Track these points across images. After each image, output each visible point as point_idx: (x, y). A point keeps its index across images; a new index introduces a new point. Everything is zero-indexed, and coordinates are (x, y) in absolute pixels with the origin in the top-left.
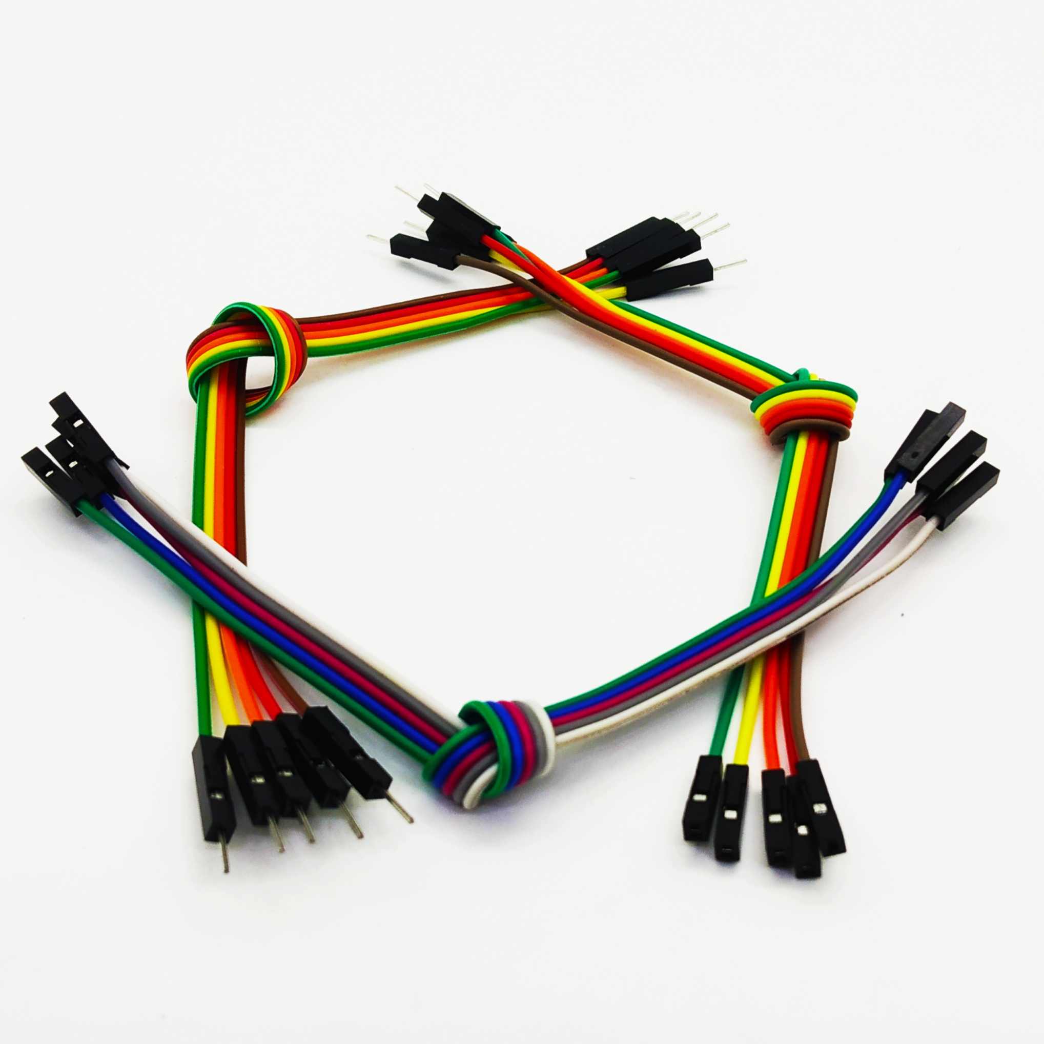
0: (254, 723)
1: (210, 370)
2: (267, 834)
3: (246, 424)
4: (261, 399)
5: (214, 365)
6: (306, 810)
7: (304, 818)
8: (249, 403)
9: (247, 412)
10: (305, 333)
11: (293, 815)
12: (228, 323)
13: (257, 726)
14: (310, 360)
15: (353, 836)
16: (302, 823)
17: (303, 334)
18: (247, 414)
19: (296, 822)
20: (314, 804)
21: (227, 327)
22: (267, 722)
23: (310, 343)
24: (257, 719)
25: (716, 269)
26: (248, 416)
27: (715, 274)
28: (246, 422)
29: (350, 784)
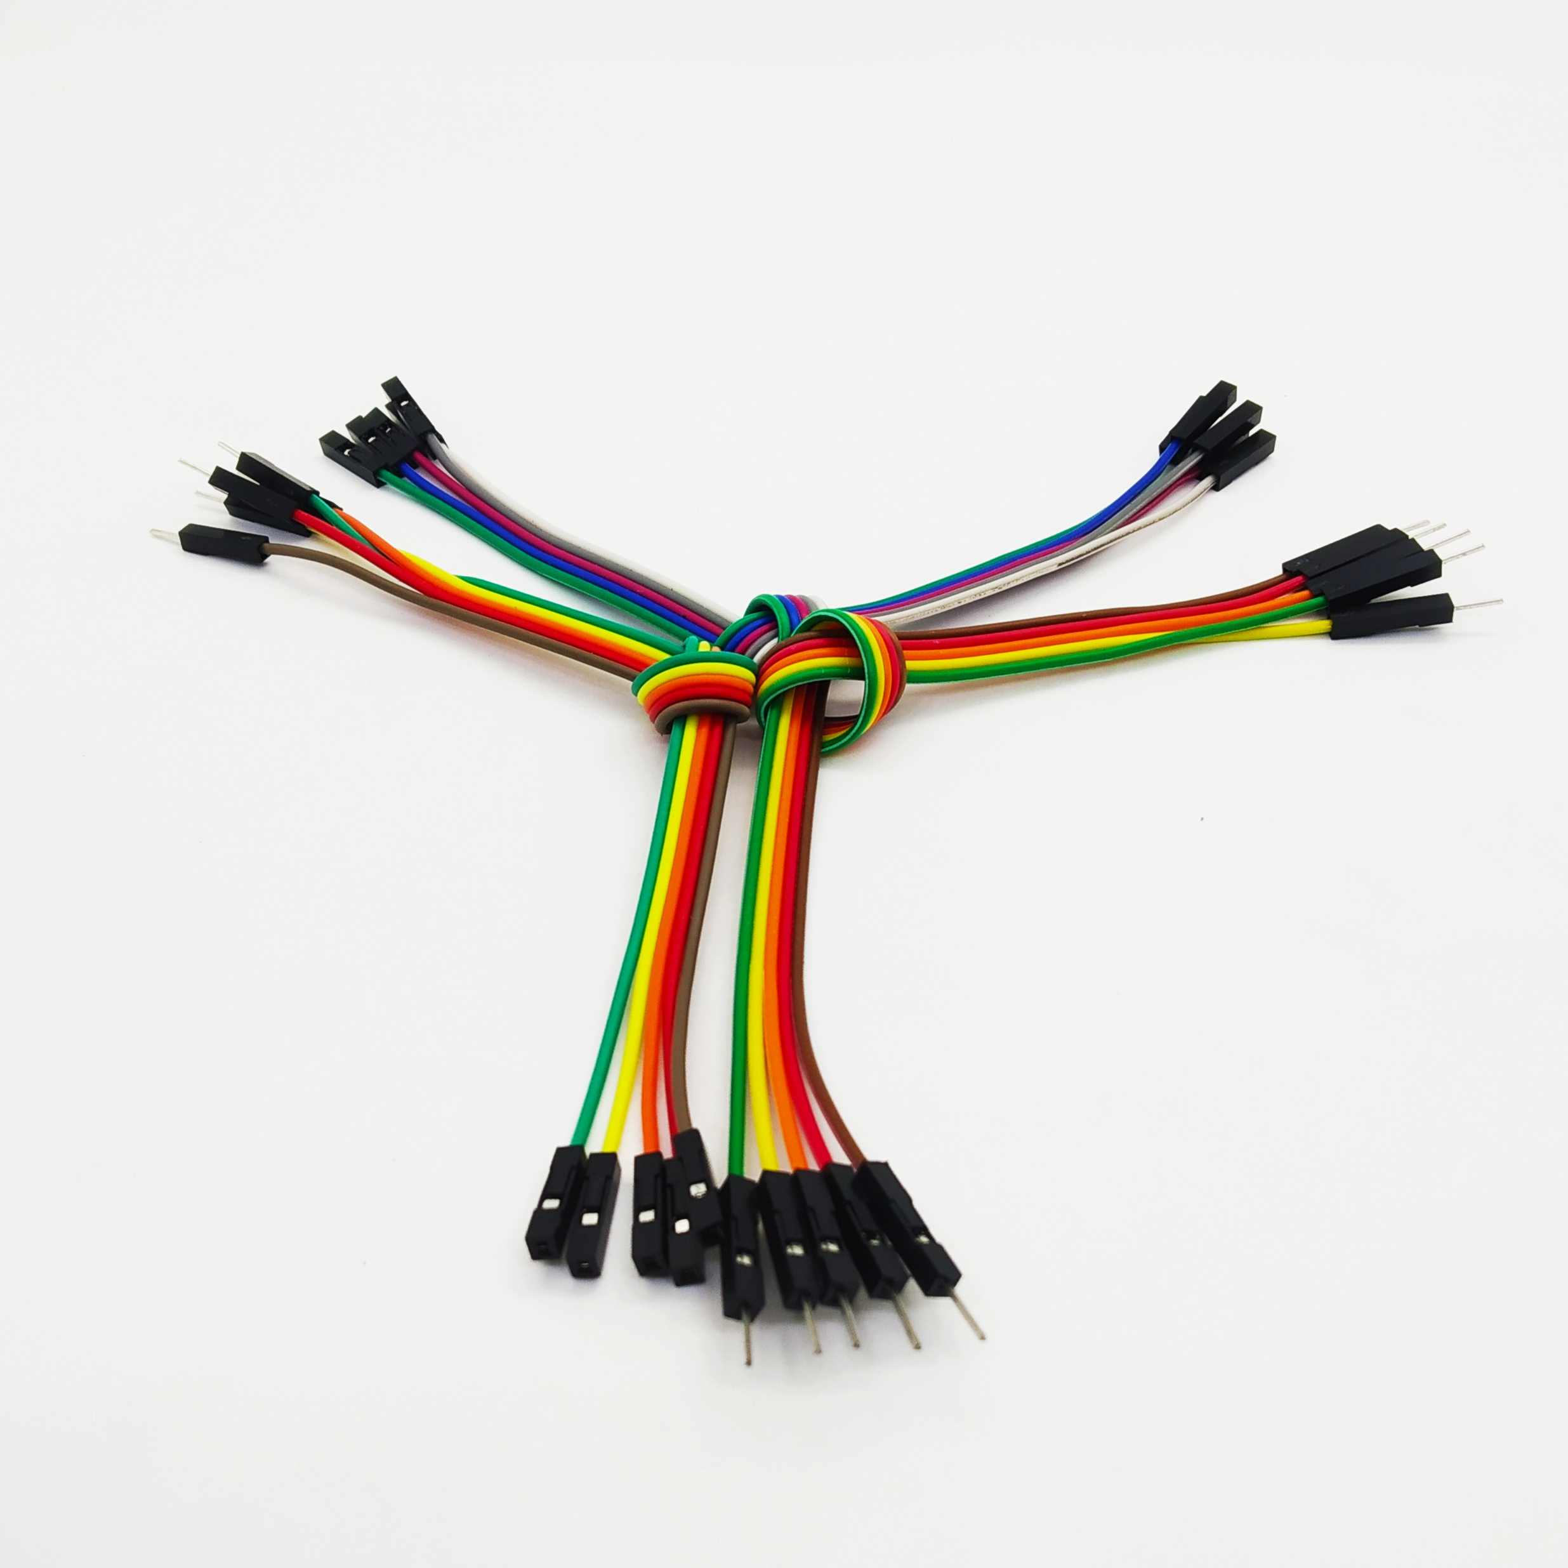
0: (798, 1171)
1: (784, 692)
2: (800, 1319)
3: (820, 765)
4: (843, 732)
5: (789, 687)
6: (851, 1300)
7: (849, 1312)
8: (826, 736)
9: (823, 748)
10: (905, 652)
11: (835, 1303)
12: (812, 634)
13: (800, 1176)
14: (909, 687)
15: (907, 1345)
16: (844, 1313)
17: (902, 653)
18: (823, 750)
19: (839, 1312)
20: (862, 1293)
21: (811, 638)
22: (812, 1173)
23: (911, 665)
24: (802, 1166)
25: (1458, 608)
26: (823, 752)
27: (1456, 614)
28: (822, 759)
29: (909, 1272)
